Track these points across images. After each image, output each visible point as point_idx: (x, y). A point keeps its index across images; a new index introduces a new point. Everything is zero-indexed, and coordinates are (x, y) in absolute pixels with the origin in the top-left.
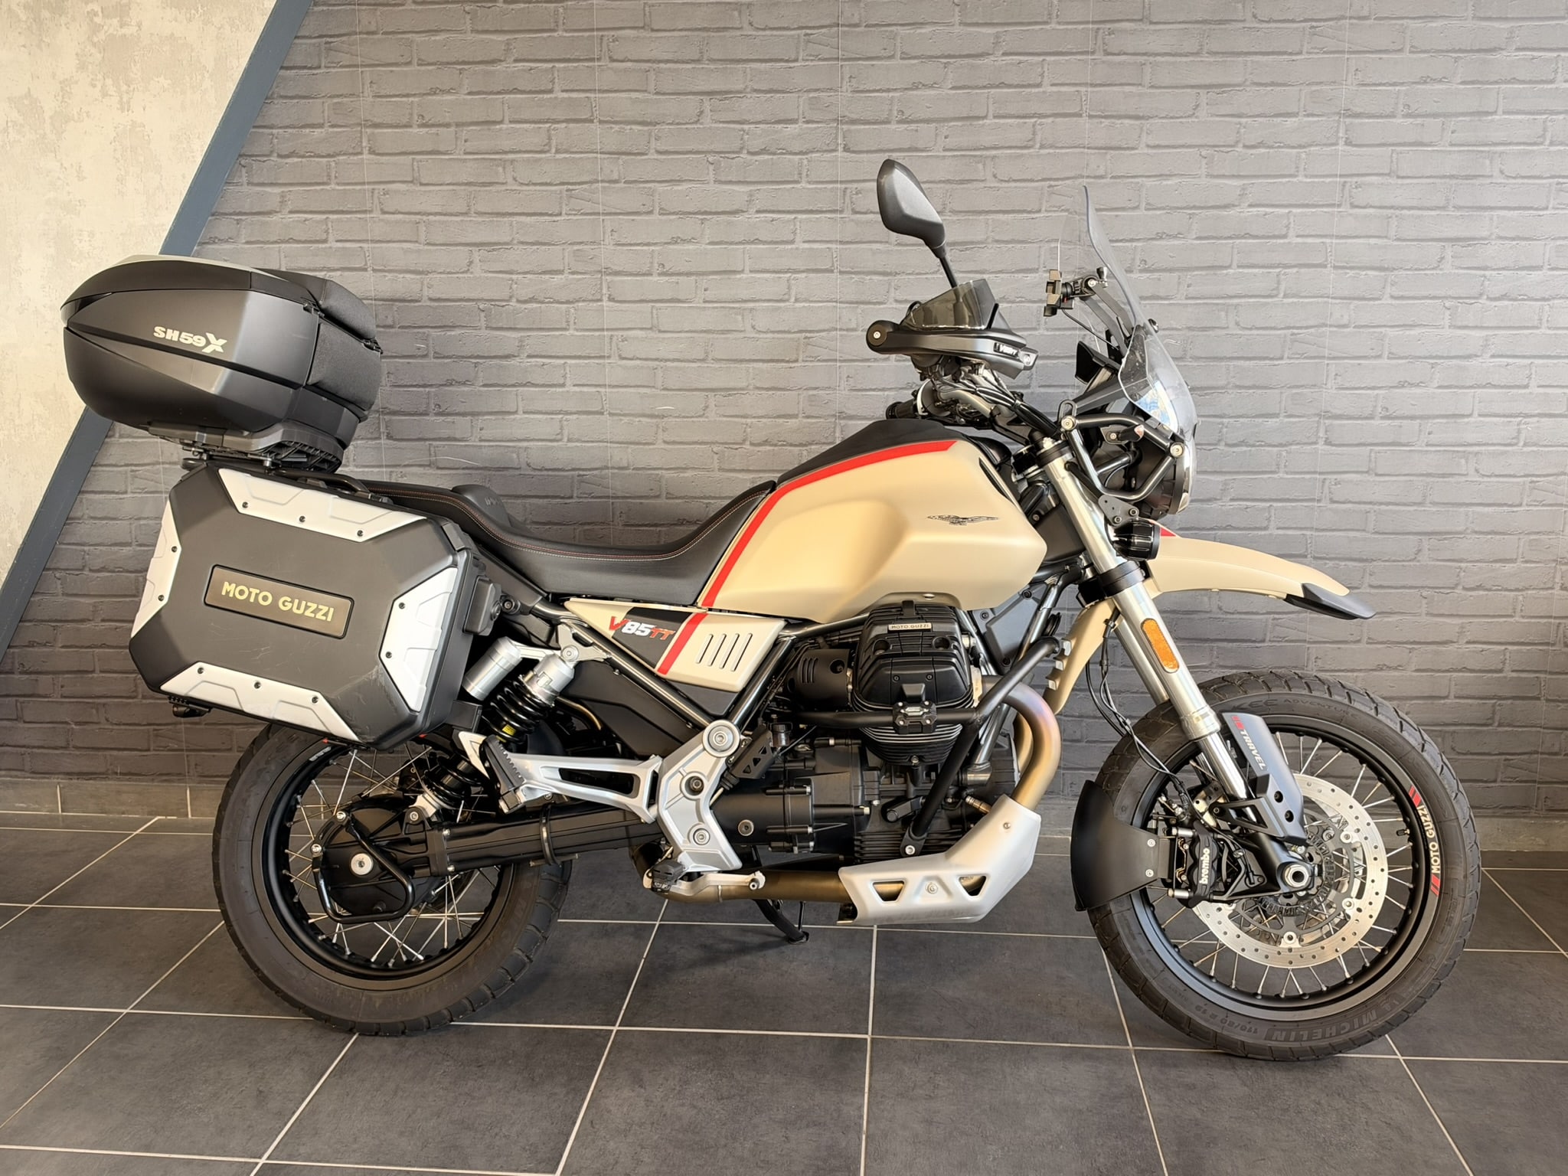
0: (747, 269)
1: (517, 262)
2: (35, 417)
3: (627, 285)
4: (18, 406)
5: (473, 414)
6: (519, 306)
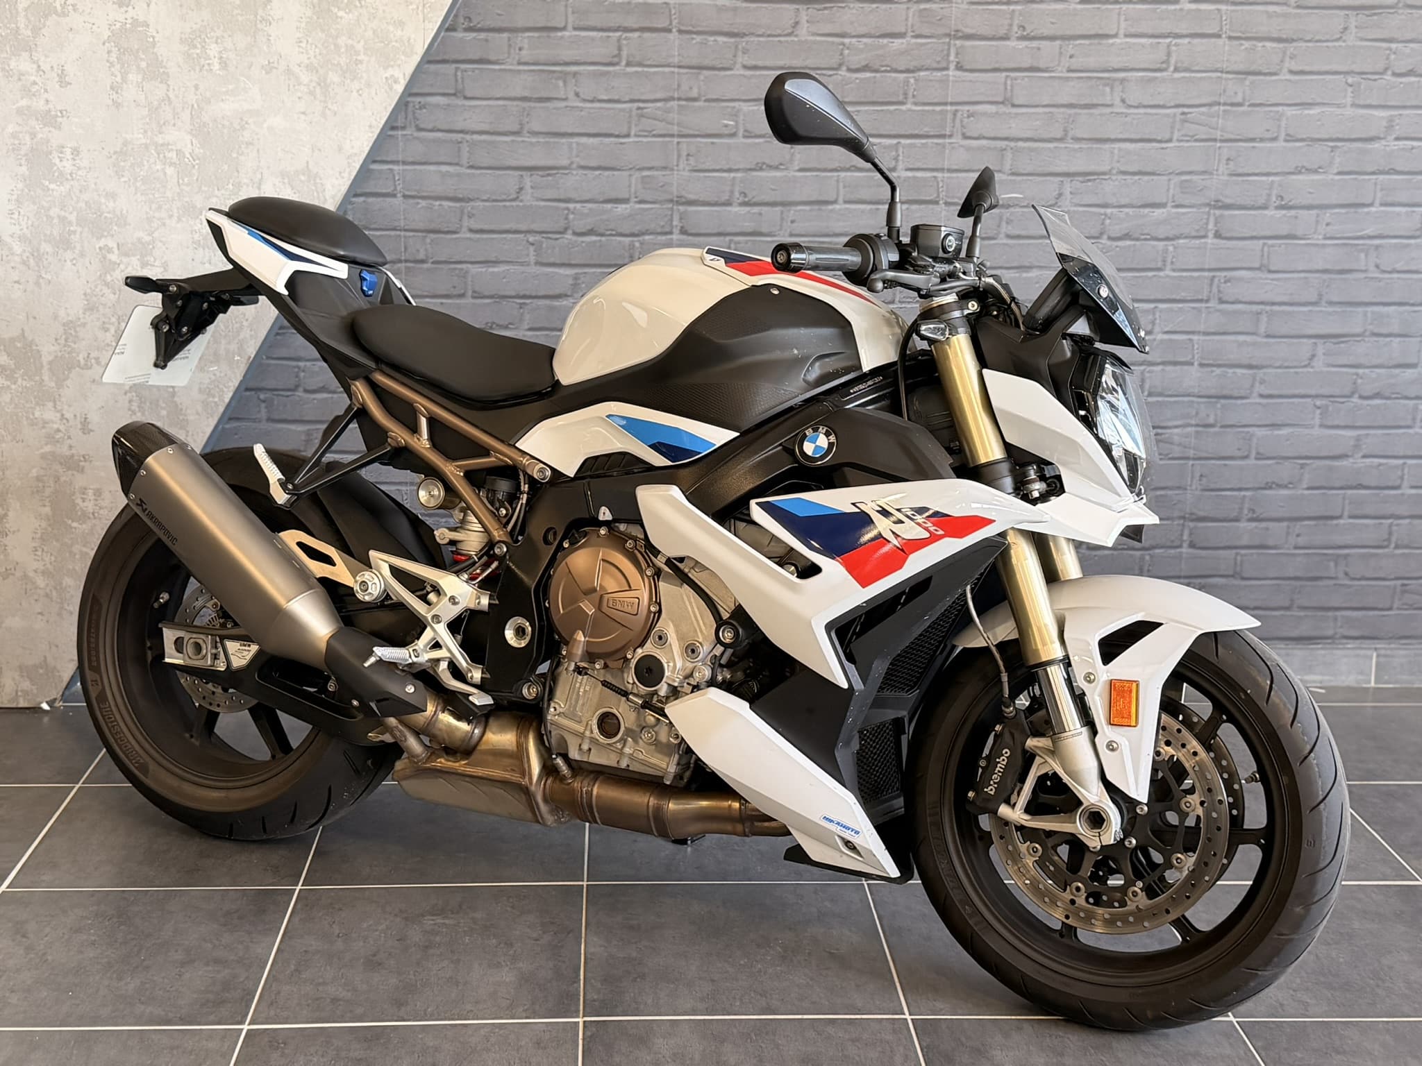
0: (1122, 32)
1: (852, 23)
3: (978, 51)
5: (783, 204)
6: (848, 75)
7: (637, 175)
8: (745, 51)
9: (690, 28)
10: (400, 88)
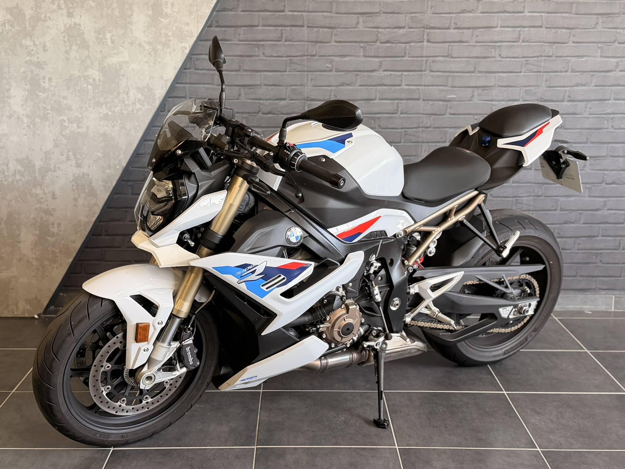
0: (499, 26)
1: (382, 22)
2: (137, 100)
3: (437, 34)
4: (127, 94)
6: (381, 45)
7: (290, 88)
8: (336, 35)
9: (312, 25)
10: (187, 51)
